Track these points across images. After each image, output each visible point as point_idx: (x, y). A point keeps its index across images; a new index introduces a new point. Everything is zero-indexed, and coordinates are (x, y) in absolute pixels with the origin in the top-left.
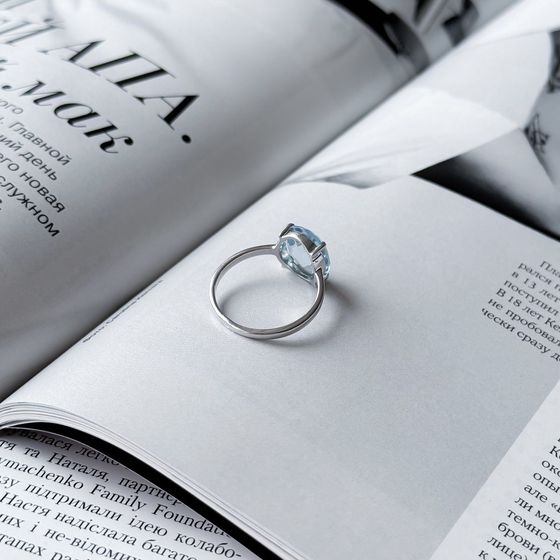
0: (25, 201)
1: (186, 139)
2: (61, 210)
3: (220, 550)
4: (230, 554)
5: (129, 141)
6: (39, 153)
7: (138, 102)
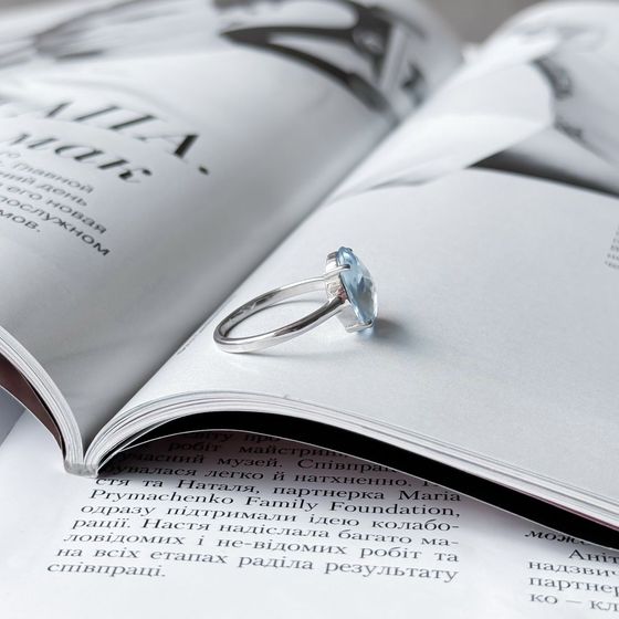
0: (62, 224)
1: (203, 170)
2: (102, 232)
3: (431, 526)
4: (444, 527)
5: (147, 172)
6: (58, 184)
7: (140, 142)
